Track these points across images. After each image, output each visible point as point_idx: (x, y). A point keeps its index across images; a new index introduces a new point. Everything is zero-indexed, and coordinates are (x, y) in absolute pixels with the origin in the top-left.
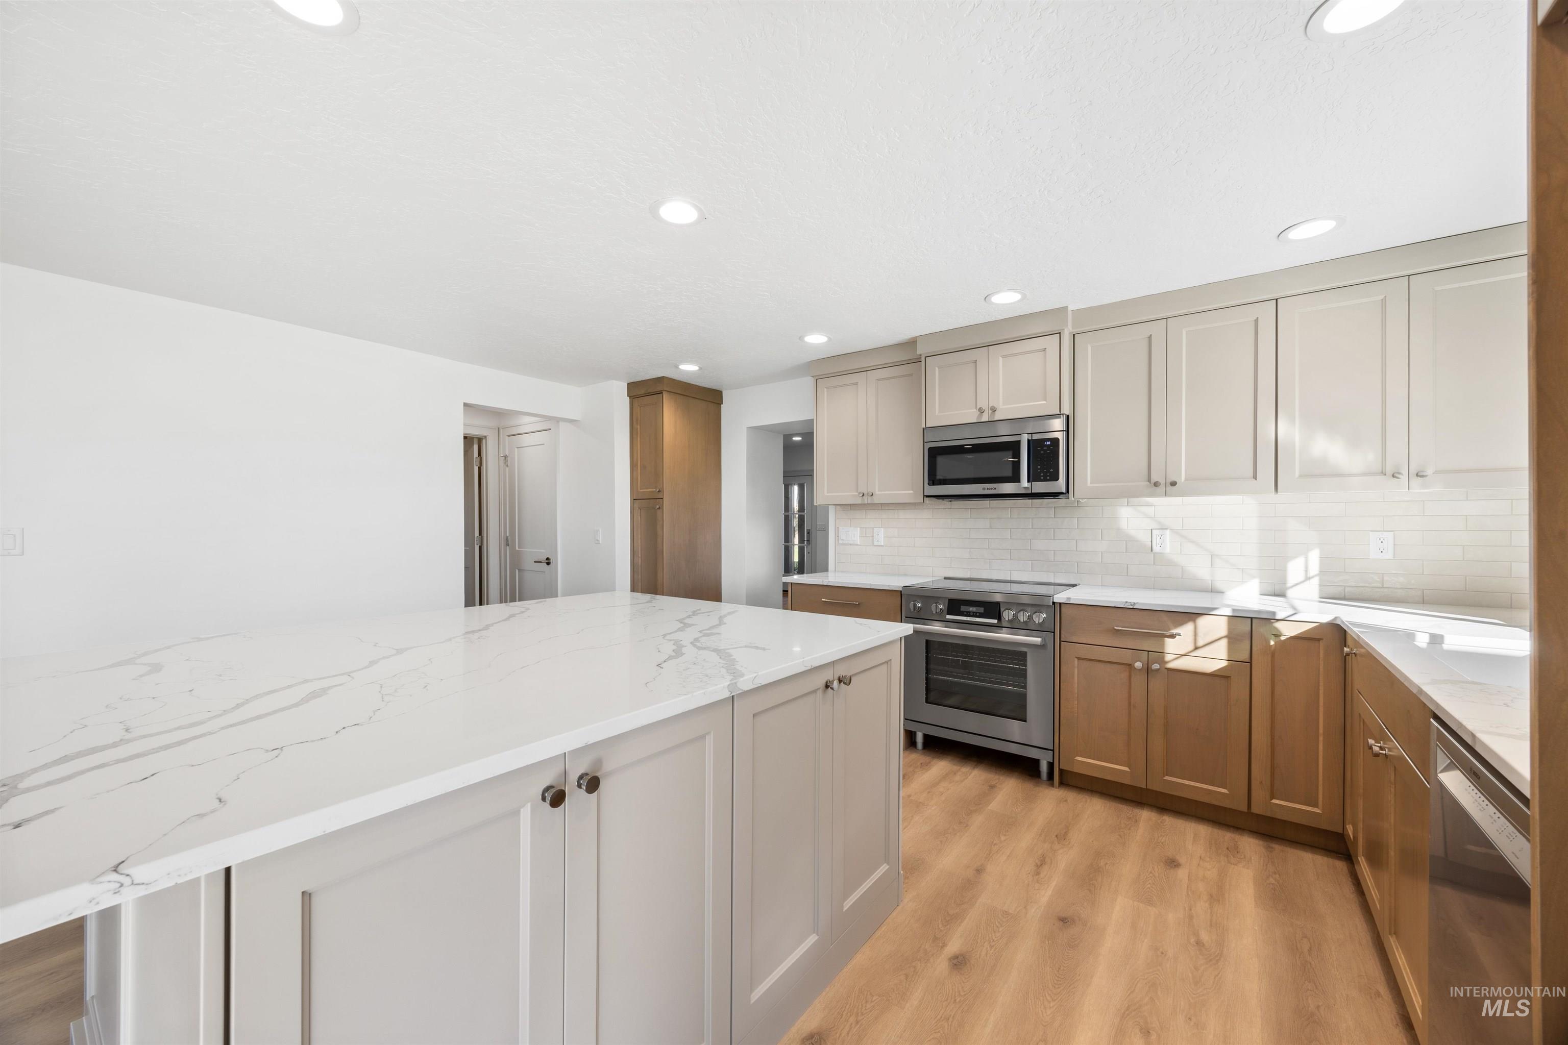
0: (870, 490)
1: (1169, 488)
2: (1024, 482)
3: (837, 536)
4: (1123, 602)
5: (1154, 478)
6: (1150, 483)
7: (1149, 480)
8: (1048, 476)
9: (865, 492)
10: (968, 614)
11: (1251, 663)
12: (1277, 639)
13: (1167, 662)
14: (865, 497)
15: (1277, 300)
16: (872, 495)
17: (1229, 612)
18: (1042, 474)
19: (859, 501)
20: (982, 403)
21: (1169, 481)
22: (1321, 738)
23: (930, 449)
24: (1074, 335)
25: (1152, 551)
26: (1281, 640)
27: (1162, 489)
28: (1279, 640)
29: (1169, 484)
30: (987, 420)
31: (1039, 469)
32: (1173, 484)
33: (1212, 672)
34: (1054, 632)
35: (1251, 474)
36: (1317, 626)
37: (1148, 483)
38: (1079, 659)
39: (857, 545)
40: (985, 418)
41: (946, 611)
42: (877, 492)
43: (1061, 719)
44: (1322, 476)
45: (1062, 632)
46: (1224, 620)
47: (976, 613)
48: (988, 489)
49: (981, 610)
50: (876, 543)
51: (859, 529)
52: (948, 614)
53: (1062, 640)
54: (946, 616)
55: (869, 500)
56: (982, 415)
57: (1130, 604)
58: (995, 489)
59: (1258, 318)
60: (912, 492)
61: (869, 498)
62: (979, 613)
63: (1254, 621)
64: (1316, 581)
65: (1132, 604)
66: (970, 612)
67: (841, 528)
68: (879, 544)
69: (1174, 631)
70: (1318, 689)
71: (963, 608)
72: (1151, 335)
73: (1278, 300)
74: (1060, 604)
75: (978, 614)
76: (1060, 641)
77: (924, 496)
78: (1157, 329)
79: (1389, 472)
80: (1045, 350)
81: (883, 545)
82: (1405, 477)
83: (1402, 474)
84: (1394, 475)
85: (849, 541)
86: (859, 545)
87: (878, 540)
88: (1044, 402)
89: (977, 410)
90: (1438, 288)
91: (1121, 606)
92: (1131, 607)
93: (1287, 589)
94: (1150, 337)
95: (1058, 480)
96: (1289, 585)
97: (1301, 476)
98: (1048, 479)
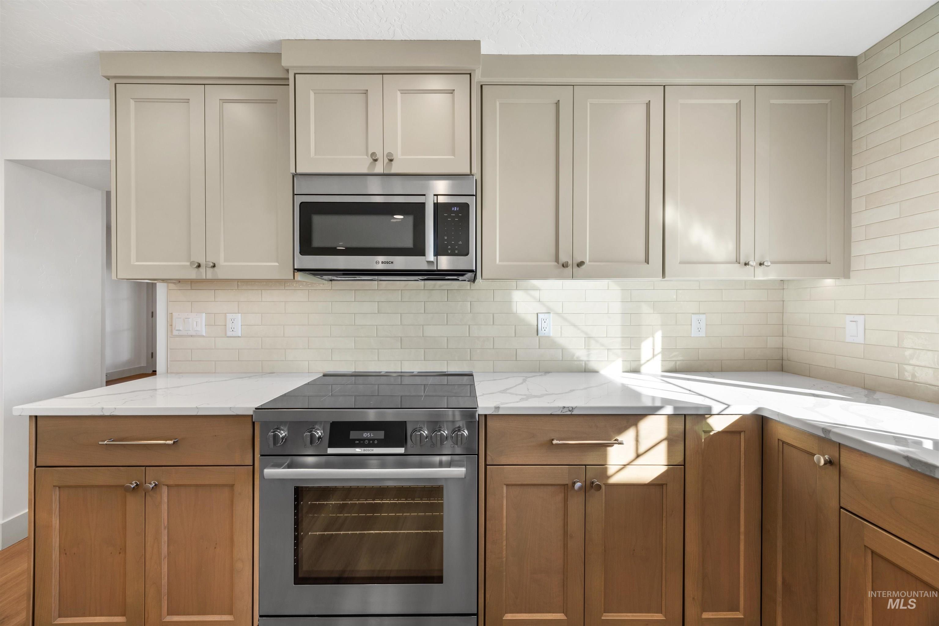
0: (211, 259)
1: (576, 269)
2: (430, 255)
3: (170, 325)
4: (560, 408)
5: (563, 258)
6: (558, 263)
7: (557, 260)
8: (455, 249)
9: (202, 262)
10: (361, 443)
11: (684, 465)
12: (707, 435)
13: (609, 477)
14: (203, 270)
15: (664, 86)
16: (214, 266)
18: (449, 247)
19: (193, 274)
20: (375, 147)
21: (575, 262)
22: (742, 537)
23: (302, 204)
24: (481, 86)
25: (538, 334)
26: (710, 435)
27: (569, 270)
28: (709, 435)
29: (576, 265)
30: (382, 171)
31: (446, 240)
32: (580, 264)
33: (649, 482)
34: (478, 455)
35: (643, 257)
36: (741, 417)
37: (556, 263)
38: (507, 485)
39: (203, 336)
40: (379, 169)
41: (326, 441)
42: (221, 262)
43: (487, 569)
44: (698, 262)
45: (488, 452)
47: (373, 440)
48: (382, 263)
49: (380, 435)
50: (229, 333)
51: (204, 314)
52: (329, 447)
53: (488, 463)
54: (327, 451)
55: (210, 274)
56: (375, 165)
57: (567, 410)
58: (392, 263)
59: (649, 101)
60: (277, 264)
61: (210, 271)
62: (377, 439)
63: (687, 417)
64: (659, 358)
65: (571, 409)
66: (364, 440)
67: (175, 315)
68: (234, 334)
69: (616, 439)
70: (739, 485)
71: (354, 435)
72: (559, 101)
73: (666, 86)
74: (486, 416)
75: (376, 442)
76: (486, 465)
77: (295, 269)
78: (565, 95)
79: (742, 261)
80: (452, 92)
81: (240, 336)
82: (752, 266)
83: (751, 263)
84: (746, 264)
85: (190, 330)
86: (204, 336)
87: (233, 329)
88: (453, 157)
89: (368, 157)
90: (772, 101)
91: (559, 413)
92: (569, 413)
93: (640, 365)
94: (558, 103)
95: (467, 254)
96: (642, 362)
97: (681, 263)
98: (456, 252)
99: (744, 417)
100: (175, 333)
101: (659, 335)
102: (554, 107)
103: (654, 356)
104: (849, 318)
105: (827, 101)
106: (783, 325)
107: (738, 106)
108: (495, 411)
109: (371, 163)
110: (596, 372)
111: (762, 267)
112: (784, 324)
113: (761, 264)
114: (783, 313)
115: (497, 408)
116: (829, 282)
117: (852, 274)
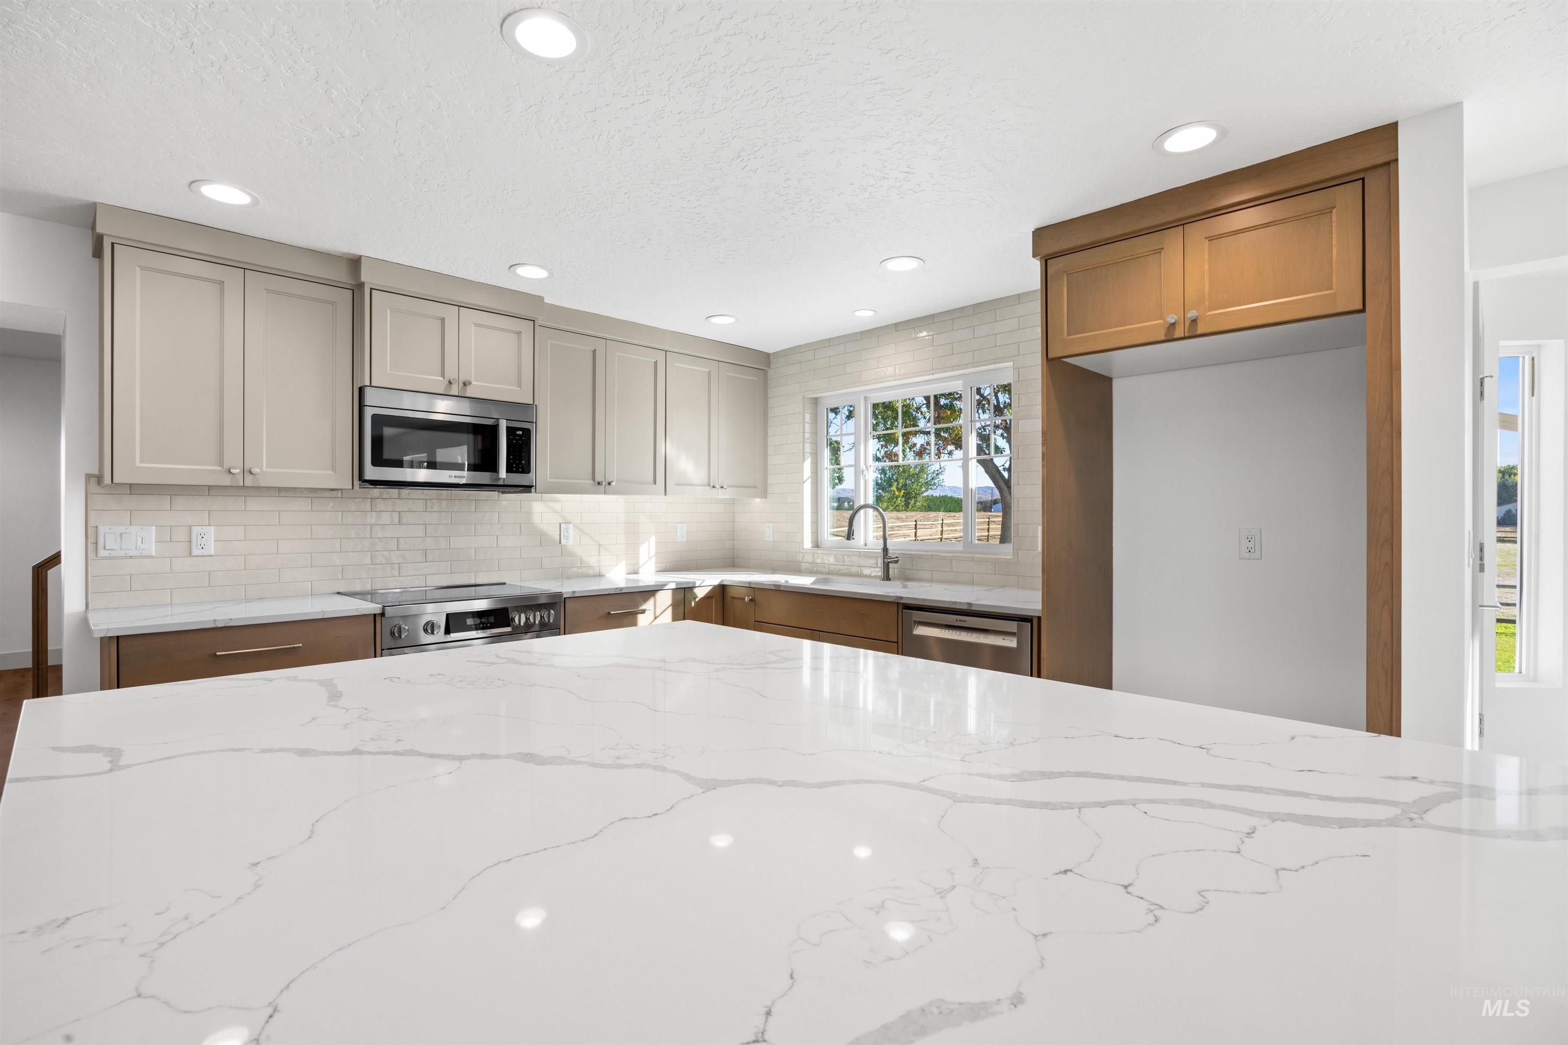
0: (250, 465)
1: (607, 487)
2: (503, 473)
3: (92, 543)
4: (614, 588)
5: (599, 478)
6: (594, 481)
7: (593, 479)
8: (520, 468)
9: (240, 468)
10: (476, 628)
12: (698, 599)
14: (240, 475)
16: (253, 473)
17: (673, 586)
18: (514, 465)
19: (210, 480)
20: (451, 373)
21: (606, 482)
23: (375, 417)
24: (539, 326)
25: (560, 543)
26: (700, 598)
27: (601, 488)
28: (696, 601)
29: (607, 484)
30: (457, 394)
31: (511, 459)
32: (610, 484)
34: (560, 629)
35: (652, 480)
36: (713, 587)
37: (592, 482)
39: (151, 557)
40: (455, 391)
41: (443, 630)
42: (263, 469)
44: (685, 485)
45: (566, 626)
46: (670, 591)
47: (486, 624)
48: (455, 477)
49: (492, 619)
50: (196, 552)
51: (154, 527)
52: (448, 633)
54: (446, 636)
55: (249, 481)
56: (451, 388)
57: (618, 590)
58: (464, 477)
59: (657, 361)
60: (332, 473)
61: (249, 477)
62: (490, 623)
63: (681, 591)
64: (653, 560)
65: (621, 589)
67: (102, 530)
68: (205, 552)
69: (643, 607)
72: (595, 349)
74: (566, 599)
75: (489, 625)
77: (362, 480)
78: (599, 345)
79: (712, 485)
80: (519, 333)
81: (213, 554)
82: (717, 488)
83: (716, 486)
84: (713, 487)
85: (130, 549)
86: (153, 556)
87: (202, 546)
88: (518, 389)
89: (444, 379)
90: (728, 374)
91: (613, 592)
92: (620, 592)
93: (639, 568)
94: (594, 351)
95: (529, 472)
96: (641, 564)
97: (676, 484)
98: (520, 470)
99: (715, 587)
100: (102, 553)
101: (653, 540)
102: (591, 354)
103: (650, 558)
104: (767, 524)
105: (755, 379)
106: (734, 540)
107: (709, 373)
108: (572, 594)
109: (447, 385)
110: (603, 576)
111: (722, 489)
112: (735, 548)
113: (722, 487)
114: (734, 522)
115: (574, 592)
116: (758, 500)
117: (768, 495)
